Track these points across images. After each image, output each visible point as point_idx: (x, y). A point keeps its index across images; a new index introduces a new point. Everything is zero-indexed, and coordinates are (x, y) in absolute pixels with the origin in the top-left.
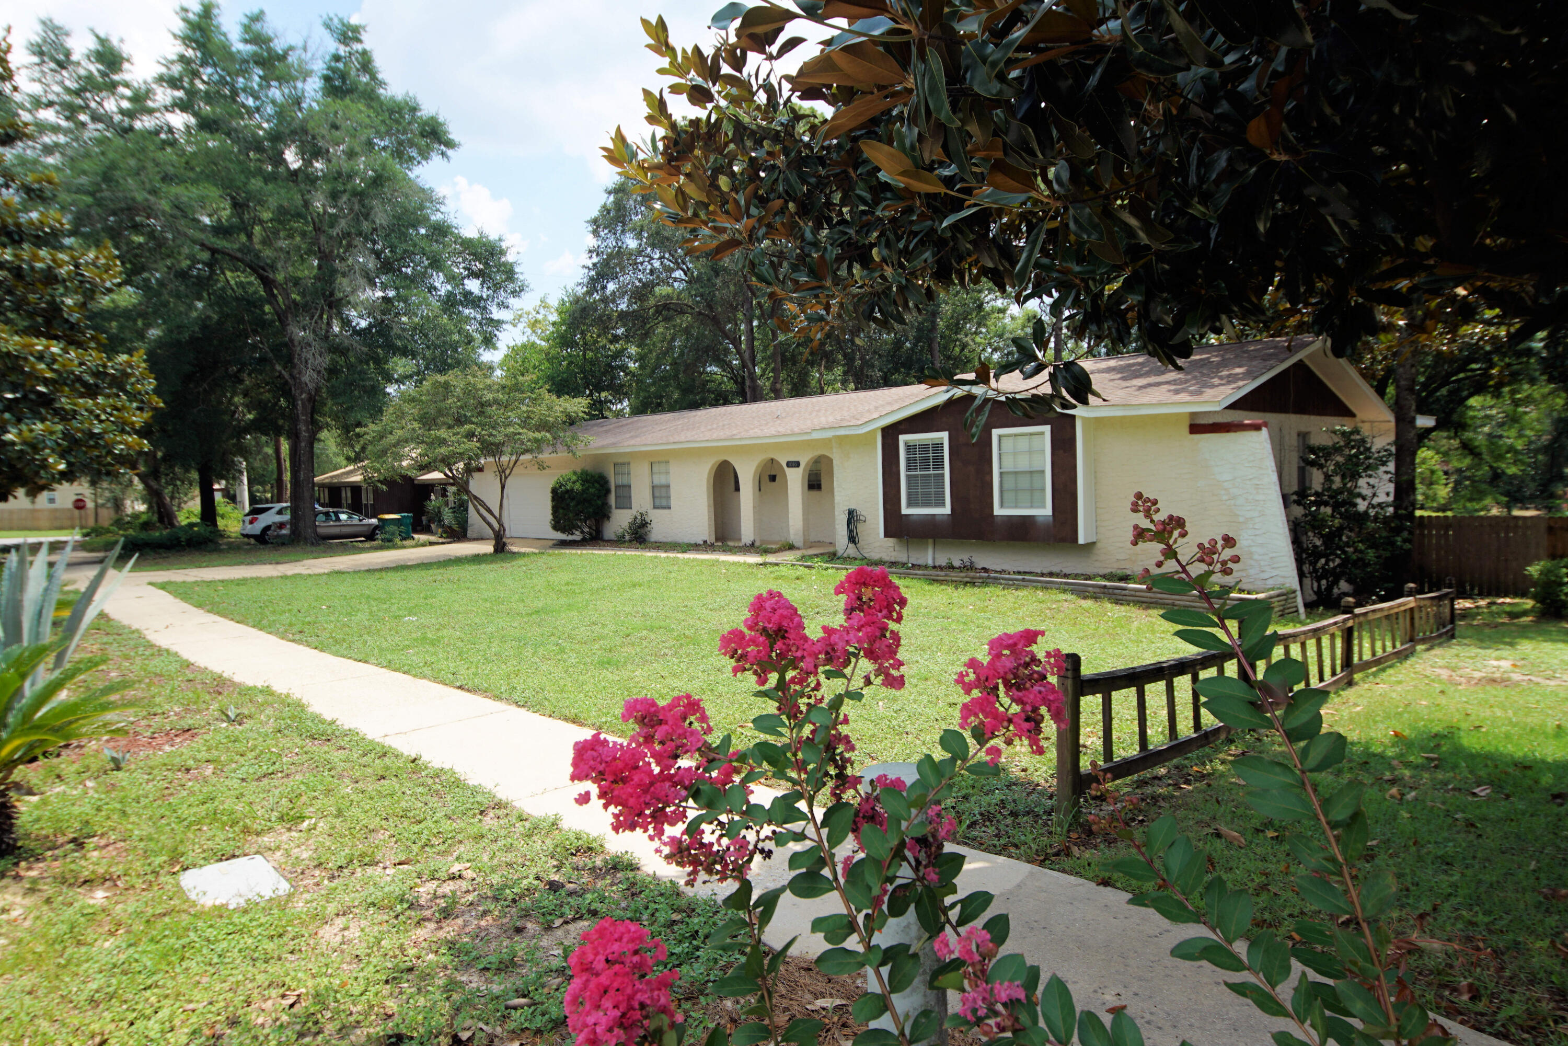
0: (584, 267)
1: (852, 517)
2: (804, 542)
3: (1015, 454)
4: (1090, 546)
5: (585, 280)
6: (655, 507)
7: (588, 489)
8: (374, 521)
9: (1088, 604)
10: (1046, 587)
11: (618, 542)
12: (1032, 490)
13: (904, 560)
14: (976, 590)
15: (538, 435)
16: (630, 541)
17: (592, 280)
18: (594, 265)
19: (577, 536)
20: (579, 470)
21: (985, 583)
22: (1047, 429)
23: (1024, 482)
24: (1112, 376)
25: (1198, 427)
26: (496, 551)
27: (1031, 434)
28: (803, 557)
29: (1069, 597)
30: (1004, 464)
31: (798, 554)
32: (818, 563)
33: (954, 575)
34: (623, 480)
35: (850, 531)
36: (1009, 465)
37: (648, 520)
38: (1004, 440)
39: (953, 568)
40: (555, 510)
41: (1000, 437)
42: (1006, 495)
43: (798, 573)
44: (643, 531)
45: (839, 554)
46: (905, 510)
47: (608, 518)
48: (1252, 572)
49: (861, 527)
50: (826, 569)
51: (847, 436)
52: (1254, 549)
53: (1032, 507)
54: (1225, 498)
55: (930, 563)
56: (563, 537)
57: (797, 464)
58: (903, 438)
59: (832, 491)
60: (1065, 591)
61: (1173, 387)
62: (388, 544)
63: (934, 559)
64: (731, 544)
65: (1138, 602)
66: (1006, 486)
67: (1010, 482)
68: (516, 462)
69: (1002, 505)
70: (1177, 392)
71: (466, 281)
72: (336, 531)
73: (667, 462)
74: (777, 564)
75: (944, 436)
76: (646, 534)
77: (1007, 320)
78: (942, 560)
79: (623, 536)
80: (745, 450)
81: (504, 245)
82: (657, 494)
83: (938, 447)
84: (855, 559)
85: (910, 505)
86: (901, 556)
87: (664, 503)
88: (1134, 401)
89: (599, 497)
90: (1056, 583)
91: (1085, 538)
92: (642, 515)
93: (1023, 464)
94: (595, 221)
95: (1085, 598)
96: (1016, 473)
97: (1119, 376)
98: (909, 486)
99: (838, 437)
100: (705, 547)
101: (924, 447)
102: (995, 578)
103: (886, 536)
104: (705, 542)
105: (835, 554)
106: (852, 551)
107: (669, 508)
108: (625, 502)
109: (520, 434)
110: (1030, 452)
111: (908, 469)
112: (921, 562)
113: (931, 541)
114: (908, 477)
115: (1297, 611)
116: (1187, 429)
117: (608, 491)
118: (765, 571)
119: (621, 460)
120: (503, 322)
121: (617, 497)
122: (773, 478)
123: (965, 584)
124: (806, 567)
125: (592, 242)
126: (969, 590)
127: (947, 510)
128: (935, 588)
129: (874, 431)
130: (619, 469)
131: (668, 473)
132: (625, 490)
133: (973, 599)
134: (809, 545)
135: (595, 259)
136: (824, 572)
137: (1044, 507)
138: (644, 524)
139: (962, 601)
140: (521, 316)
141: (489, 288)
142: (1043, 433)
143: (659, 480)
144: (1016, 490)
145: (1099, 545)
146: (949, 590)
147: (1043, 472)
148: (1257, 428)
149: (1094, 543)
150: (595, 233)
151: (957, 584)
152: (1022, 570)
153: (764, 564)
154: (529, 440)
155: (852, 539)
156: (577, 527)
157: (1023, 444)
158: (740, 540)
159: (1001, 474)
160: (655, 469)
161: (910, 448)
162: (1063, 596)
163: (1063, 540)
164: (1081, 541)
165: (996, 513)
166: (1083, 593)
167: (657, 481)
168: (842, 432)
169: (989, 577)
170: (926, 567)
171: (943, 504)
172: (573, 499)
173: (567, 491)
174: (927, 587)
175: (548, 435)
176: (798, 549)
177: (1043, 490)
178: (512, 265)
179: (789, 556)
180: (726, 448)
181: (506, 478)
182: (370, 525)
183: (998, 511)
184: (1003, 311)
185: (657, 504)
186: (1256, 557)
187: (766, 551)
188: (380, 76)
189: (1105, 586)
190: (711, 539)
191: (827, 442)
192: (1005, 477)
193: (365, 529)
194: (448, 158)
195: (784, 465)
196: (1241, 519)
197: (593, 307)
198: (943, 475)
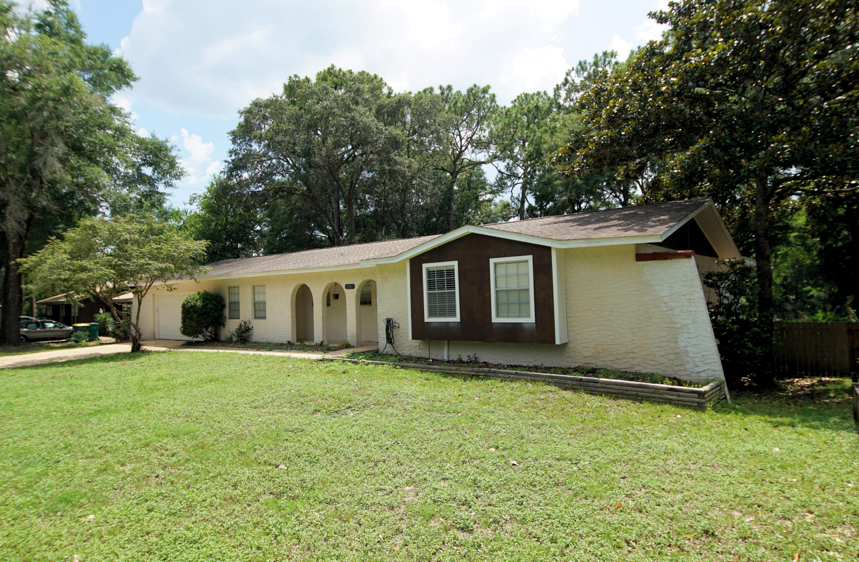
0: (226, 161)
1: (390, 324)
2: (358, 343)
3: (507, 276)
4: (564, 346)
5: (226, 170)
6: (256, 318)
7: (207, 305)
8: (71, 328)
9: (568, 394)
10: (534, 380)
11: (228, 343)
12: (520, 304)
13: (427, 356)
14: (481, 382)
15: (163, 265)
16: (237, 341)
17: (231, 170)
18: (233, 161)
19: (200, 338)
20: (202, 292)
21: (487, 376)
22: (530, 258)
23: (514, 298)
24: (571, 224)
25: (641, 257)
26: (133, 350)
27: (518, 262)
28: (353, 354)
29: (554, 388)
30: (499, 285)
31: (351, 351)
32: (362, 360)
33: (464, 370)
34: (234, 299)
35: (388, 334)
36: (502, 285)
37: (250, 327)
38: (499, 267)
39: (463, 362)
40: (184, 320)
41: (496, 264)
42: (500, 307)
43: (346, 368)
44: (247, 334)
45: (380, 352)
46: (427, 319)
47: (224, 325)
48: (688, 366)
49: (395, 332)
50: (367, 365)
51: (385, 265)
52: (689, 349)
53: (520, 316)
54: (665, 309)
55: (446, 358)
56: (190, 339)
57: (352, 286)
58: (425, 266)
59: (376, 306)
60: (549, 383)
61: (620, 228)
62: (77, 344)
63: (448, 355)
64: (307, 343)
65: (608, 392)
66: (500, 301)
67: (503, 298)
68: (150, 286)
69: (498, 316)
70: (626, 230)
71: (143, 168)
72: (42, 335)
73: (264, 286)
74: (332, 360)
75: (455, 264)
76: (248, 336)
77: (493, 207)
78: (454, 357)
79: (231, 338)
80: (317, 277)
81: (169, 145)
82: (257, 308)
83: (451, 272)
84: (391, 355)
85: (430, 315)
86: (424, 353)
87: (262, 315)
88: (594, 236)
89: (216, 311)
90: (542, 376)
91: (560, 340)
92: (245, 323)
93: (513, 285)
94: (233, 133)
95: (566, 389)
96: (507, 291)
97: (576, 224)
98: (429, 301)
99: (379, 266)
100: (289, 346)
101: (440, 273)
102: (494, 372)
103: (413, 339)
104: (289, 342)
105: (377, 351)
106: (389, 349)
107: (265, 318)
108: (235, 314)
109: (150, 264)
110: (518, 275)
111: (429, 288)
112: (439, 358)
113: (446, 342)
114: (429, 295)
115: (726, 398)
116: (634, 258)
117: (224, 306)
118: (322, 366)
119: (233, 285)
120: (165, 194)
121: (230, 310)
122: (336, 297)
123: (472, 377)
124: (353, 362)
125: (232, 147)
126: (475, 382)
127: (457, 319)
128: (449, 380)
129: (404, 260)
130: (232, 291)
131: (265, 293)
132: (235, 306)
133: (478, 390)
134: (360, 344)
135: (233, 157)
136: (366, 367)
137: (529, 316)
138: (248, 330)
139: (469, 393)
140: (195, 198)
141: (158, 173)
142: (527, 261)
143: (259, 298)
144: (508, 304)
145: (570, 345)
146: (460, 382)
147: (528, 290)
148: (688, 256)
149: (566, 344)
150: (234, 142)
151: (466, 377)
152: (513, 364)
153: (322, 360)
154: (157, 269)
155: (390, 339)
156: (201, 332)
157: (512, 269)
158: (313, 340)
159: (497, 292)
160: (257, 290)
161: (430, 273)
162: (548, 388)
163: (544, 342)
164: (558, 342)
165: (493, 321)
166: (564, 385)
167: (257, 299)
168: (382, 262)
169: (489, 371)
170: (443, 362)
171: (455, 315)
172: (195, 312)
173: (192, 307)
174: (443, 380)
175: (172, 266)
176: (353, 347)
177: (528, 303)
178: (174, 158)
179: (344, 354)
180: (304, 276)
181: (142, 297)
182: (68, 331)
183: (495, 319)
184: (490, 201)
185: (258, 315)
186: (691, 355)
187: (329, 350)
188: (82, 29)
189: (581, 379)
190: (294, 340)
191: (372, 270)
192: (500, 294)
193: (64, 333)
194: (131, 86)
195: (344, 288)
196: (678, 326)
197: (233, 188)
198: (454, 293)
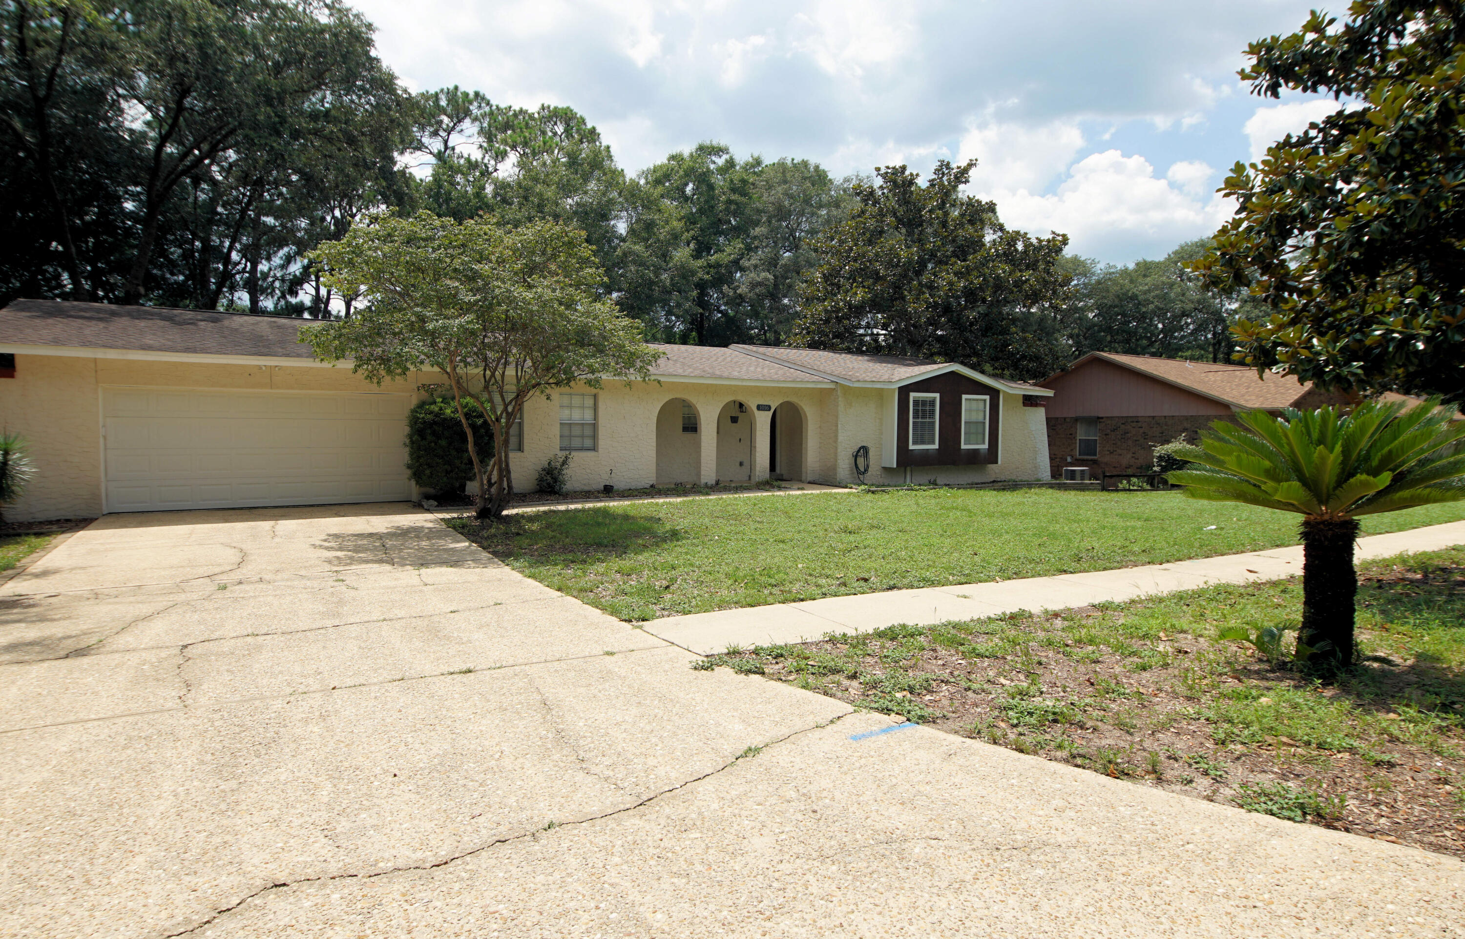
1: (861, 452)
3: (972, 410)
12: (980, 433)
22: (987, 397)
23: (976, 428)
25: (1025, 404)
27: (980, 400)
30: (967, 417)
38: (967, 403)
42: (967, 436)
46: (911, 447)
52: (1040, 464)
53: (979, 444)
54: (1033, 439)
57: (767, 408)
58: (913, 395)
63: (911, 481)
66: (967, 431)
67: (970, 428)
69: (965, 443)
75: (937, 395)
83: (932, 402)
85: (914, 443)
86: (887, 481)
91: (1001, 461)
93: (976, 418)
96: (973, 422)
98: (914, 429)
101: (924, 403)
103: (897, 466)
107: (595, 450)
110: (978, 410)
111: (914, 417)
114: (914, 423)
127: (936, 446)
129: (889, 388)
131: (591, 407)
137: (984, 444)
142: (985, 399)
144: (971, 433)
147: (985, 423)
148: (1043, 406)
157: (976, 405)
159: (965, 424)
161: (916, 402)
165: (962, 448)
171: (933, 443)
177: (984, 433)
183: (963, 446)
192: (967, 426)
195: (751, 408)
196: (1037, 449)
198: (933, 423)
